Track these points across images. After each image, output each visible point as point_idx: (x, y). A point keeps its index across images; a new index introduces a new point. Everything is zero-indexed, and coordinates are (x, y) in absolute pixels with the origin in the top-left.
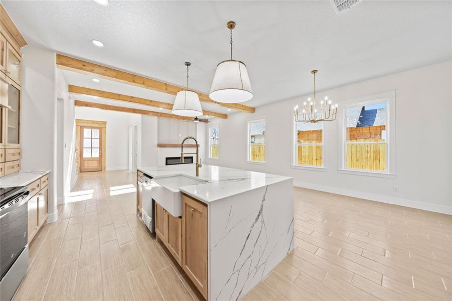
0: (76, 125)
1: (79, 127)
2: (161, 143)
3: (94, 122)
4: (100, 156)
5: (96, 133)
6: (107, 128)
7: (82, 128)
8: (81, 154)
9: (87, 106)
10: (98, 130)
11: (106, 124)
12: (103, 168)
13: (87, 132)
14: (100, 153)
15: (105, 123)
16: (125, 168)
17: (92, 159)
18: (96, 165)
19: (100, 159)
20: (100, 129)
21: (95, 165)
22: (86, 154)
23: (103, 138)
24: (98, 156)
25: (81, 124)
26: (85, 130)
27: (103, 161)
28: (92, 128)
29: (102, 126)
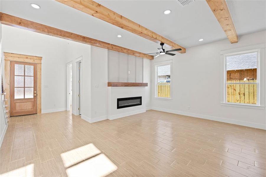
0: (5, 60)
1: (9, 63)
2: (111, 81)
3: (27, 57)
4: (34, 96)
5: (30, 71)
6: (42, 65)
7: (13, 63)
8: (12, 95)
9: (20, 24)
10: (32, 67)
11: (41, 60)
12: (38, 111)
13: (18, 69)
14: (34, 93)
15: (41, 58)
16: (63, 109)
17: (25, 100)
18: (30, 108)
19: (35, 101)
20: (35, 65)
21: (28, 107)
22: (18, 96)
23: (38, 76)
24: (32, 97)
25: (11, 59)
26: (16, 66)
27: (38, 103)
28: (25, 63)
29: (37, 61)
